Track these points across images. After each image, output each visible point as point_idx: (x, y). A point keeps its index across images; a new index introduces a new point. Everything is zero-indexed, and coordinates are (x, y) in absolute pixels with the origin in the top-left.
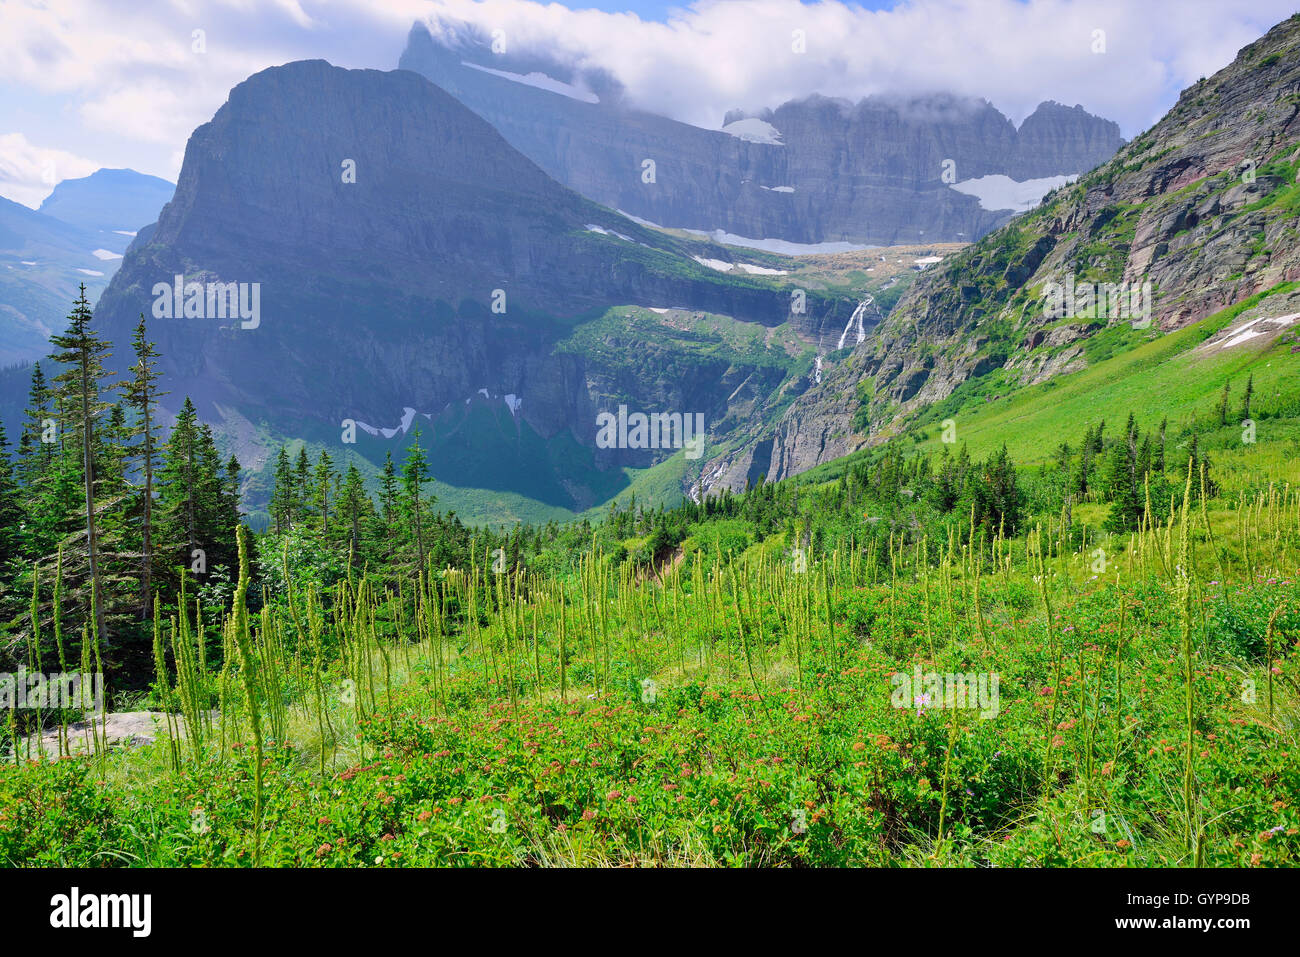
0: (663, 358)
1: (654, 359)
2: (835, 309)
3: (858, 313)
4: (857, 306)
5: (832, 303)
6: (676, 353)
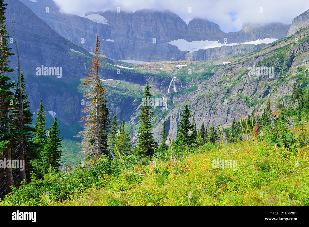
0: (112, 97)
1: (109, 97)
2: (165, 80)
3: (173, 81)
4: (171, 79)
5: (164, 78)
6: (116, 94)
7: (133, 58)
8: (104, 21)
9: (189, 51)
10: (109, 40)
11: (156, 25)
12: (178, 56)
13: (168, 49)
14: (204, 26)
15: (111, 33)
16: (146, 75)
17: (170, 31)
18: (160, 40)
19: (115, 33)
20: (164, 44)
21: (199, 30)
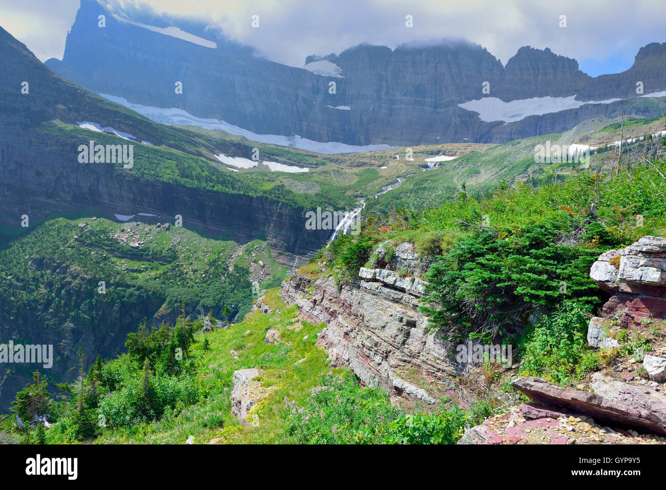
7: (386, 141)
8: (335, 71)
9: (502, 123)
10: (341, 108)
11: (436, 72)
12: (477, 134)
13: (457, 118)
14: (541, 66)
15: (347, 94)
17: (464, 81)
18: (443, 101)
19: (354, 92)
20: (451, 110)
21: (530, 75)
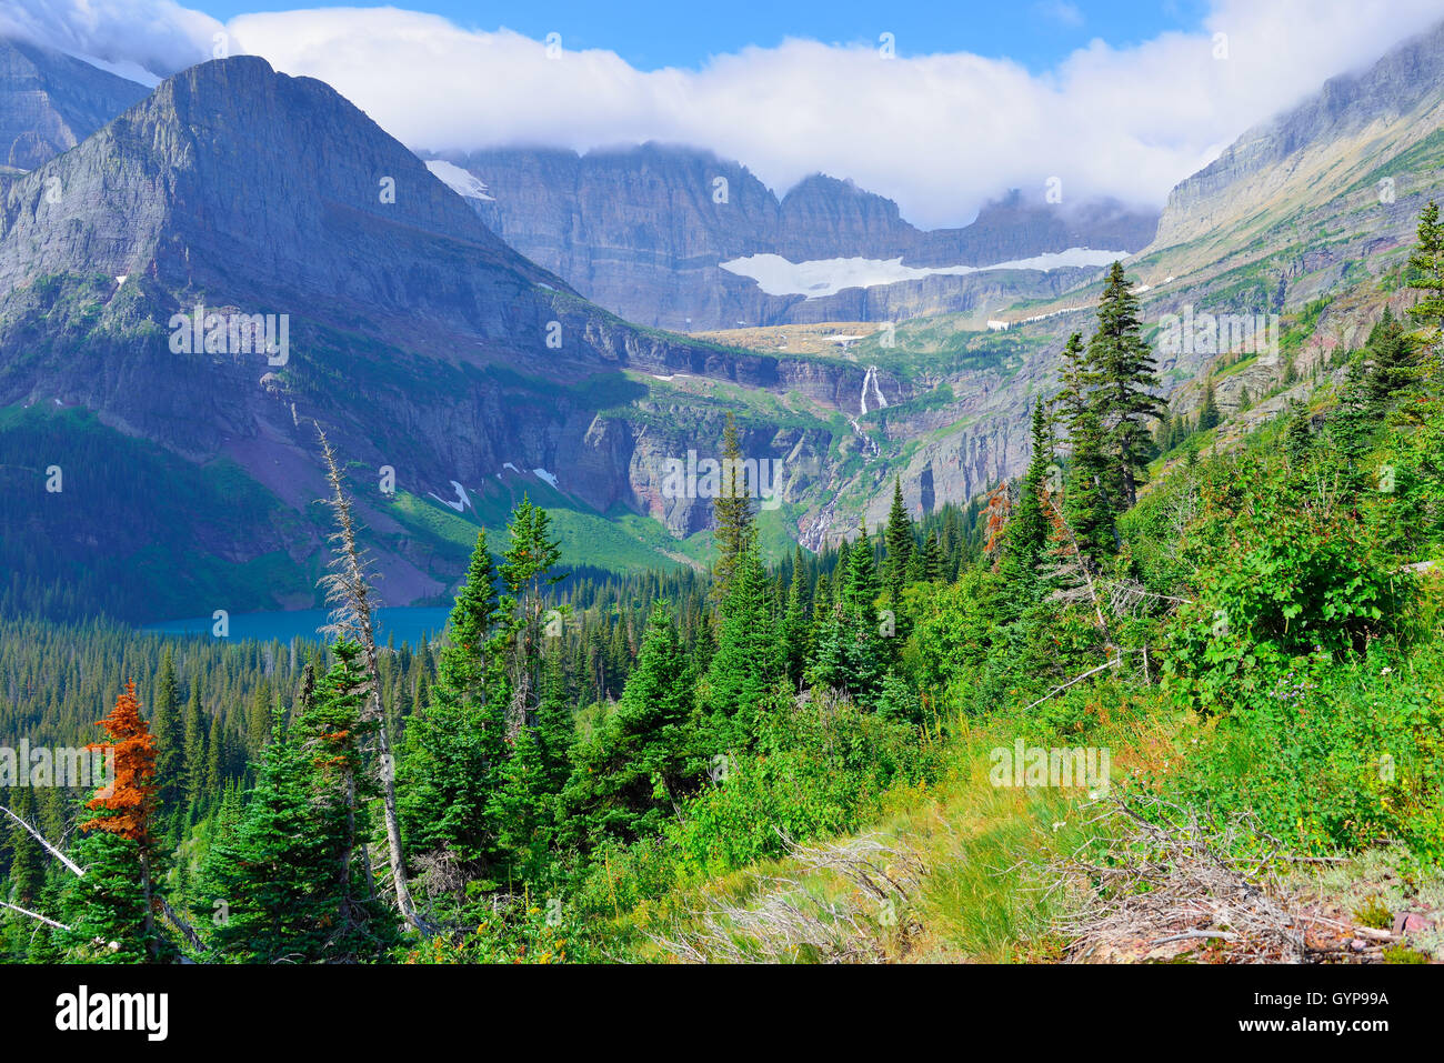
2: (848, 375)
4: (866, 372)
5: (843, 369)
8: (473, 186)
9: (801, 297)
11: (670, 203)
12: (763, 315)
13: (722, 288)
14: (842, 207)
15: (504, 233)
16: (785, 360)
17: (722, 224)
18: (689, 256)
19: (519, 231)
20: (708, 272)
21: (825, 219)
